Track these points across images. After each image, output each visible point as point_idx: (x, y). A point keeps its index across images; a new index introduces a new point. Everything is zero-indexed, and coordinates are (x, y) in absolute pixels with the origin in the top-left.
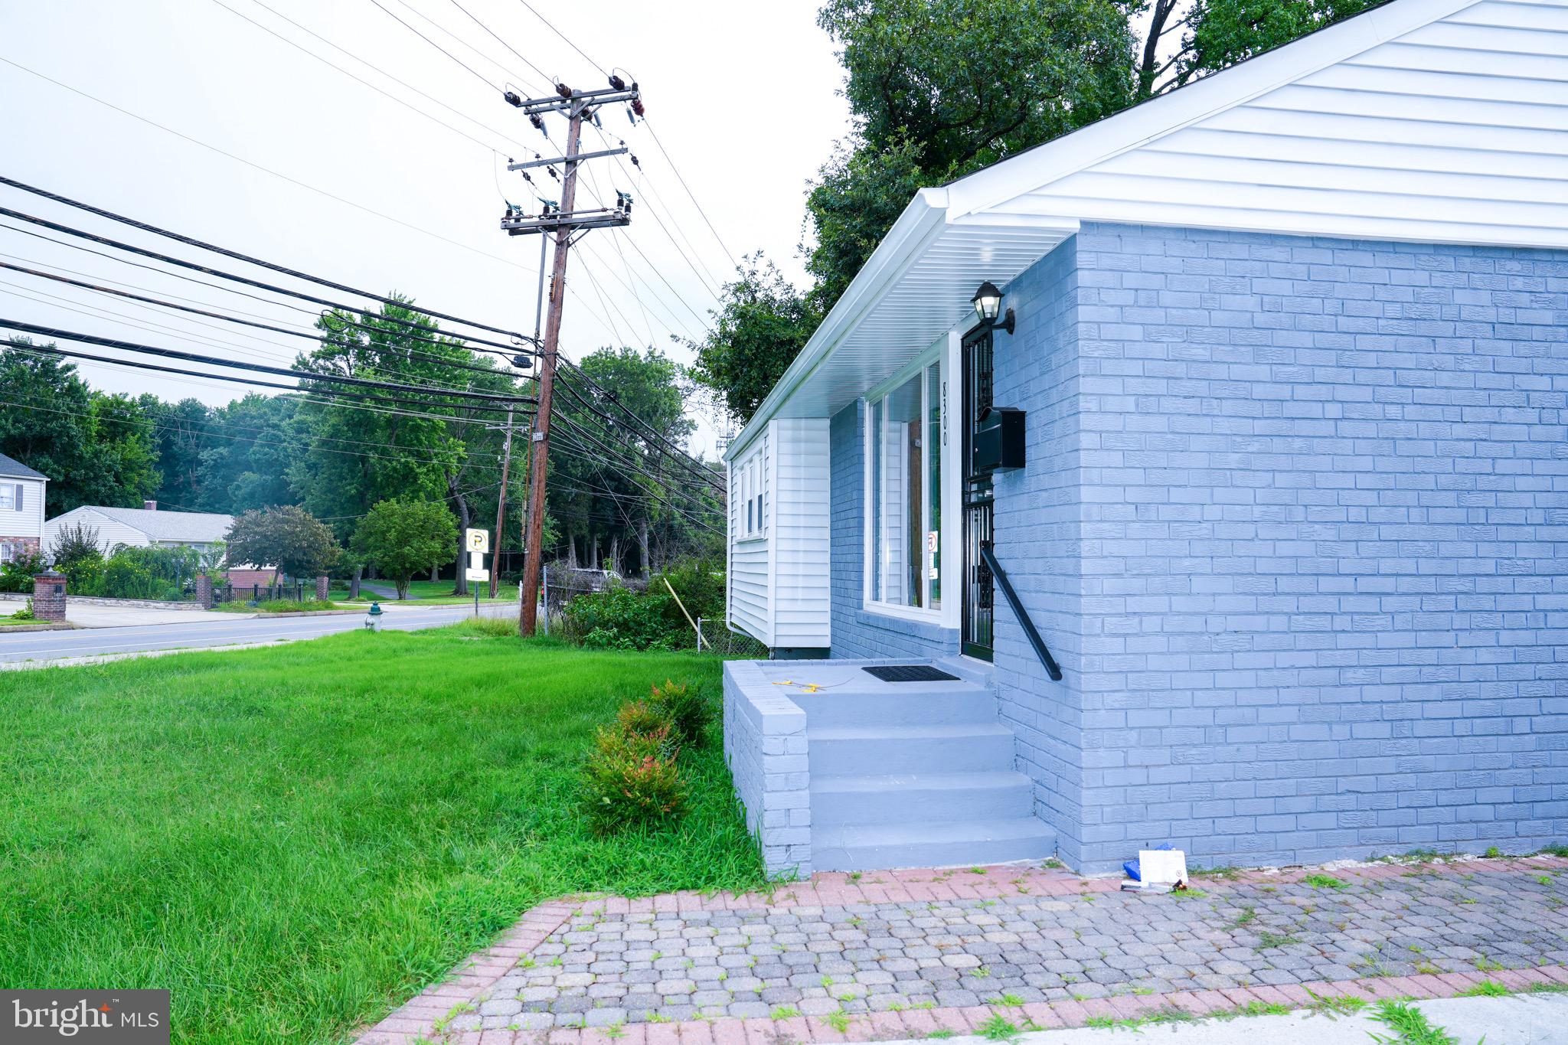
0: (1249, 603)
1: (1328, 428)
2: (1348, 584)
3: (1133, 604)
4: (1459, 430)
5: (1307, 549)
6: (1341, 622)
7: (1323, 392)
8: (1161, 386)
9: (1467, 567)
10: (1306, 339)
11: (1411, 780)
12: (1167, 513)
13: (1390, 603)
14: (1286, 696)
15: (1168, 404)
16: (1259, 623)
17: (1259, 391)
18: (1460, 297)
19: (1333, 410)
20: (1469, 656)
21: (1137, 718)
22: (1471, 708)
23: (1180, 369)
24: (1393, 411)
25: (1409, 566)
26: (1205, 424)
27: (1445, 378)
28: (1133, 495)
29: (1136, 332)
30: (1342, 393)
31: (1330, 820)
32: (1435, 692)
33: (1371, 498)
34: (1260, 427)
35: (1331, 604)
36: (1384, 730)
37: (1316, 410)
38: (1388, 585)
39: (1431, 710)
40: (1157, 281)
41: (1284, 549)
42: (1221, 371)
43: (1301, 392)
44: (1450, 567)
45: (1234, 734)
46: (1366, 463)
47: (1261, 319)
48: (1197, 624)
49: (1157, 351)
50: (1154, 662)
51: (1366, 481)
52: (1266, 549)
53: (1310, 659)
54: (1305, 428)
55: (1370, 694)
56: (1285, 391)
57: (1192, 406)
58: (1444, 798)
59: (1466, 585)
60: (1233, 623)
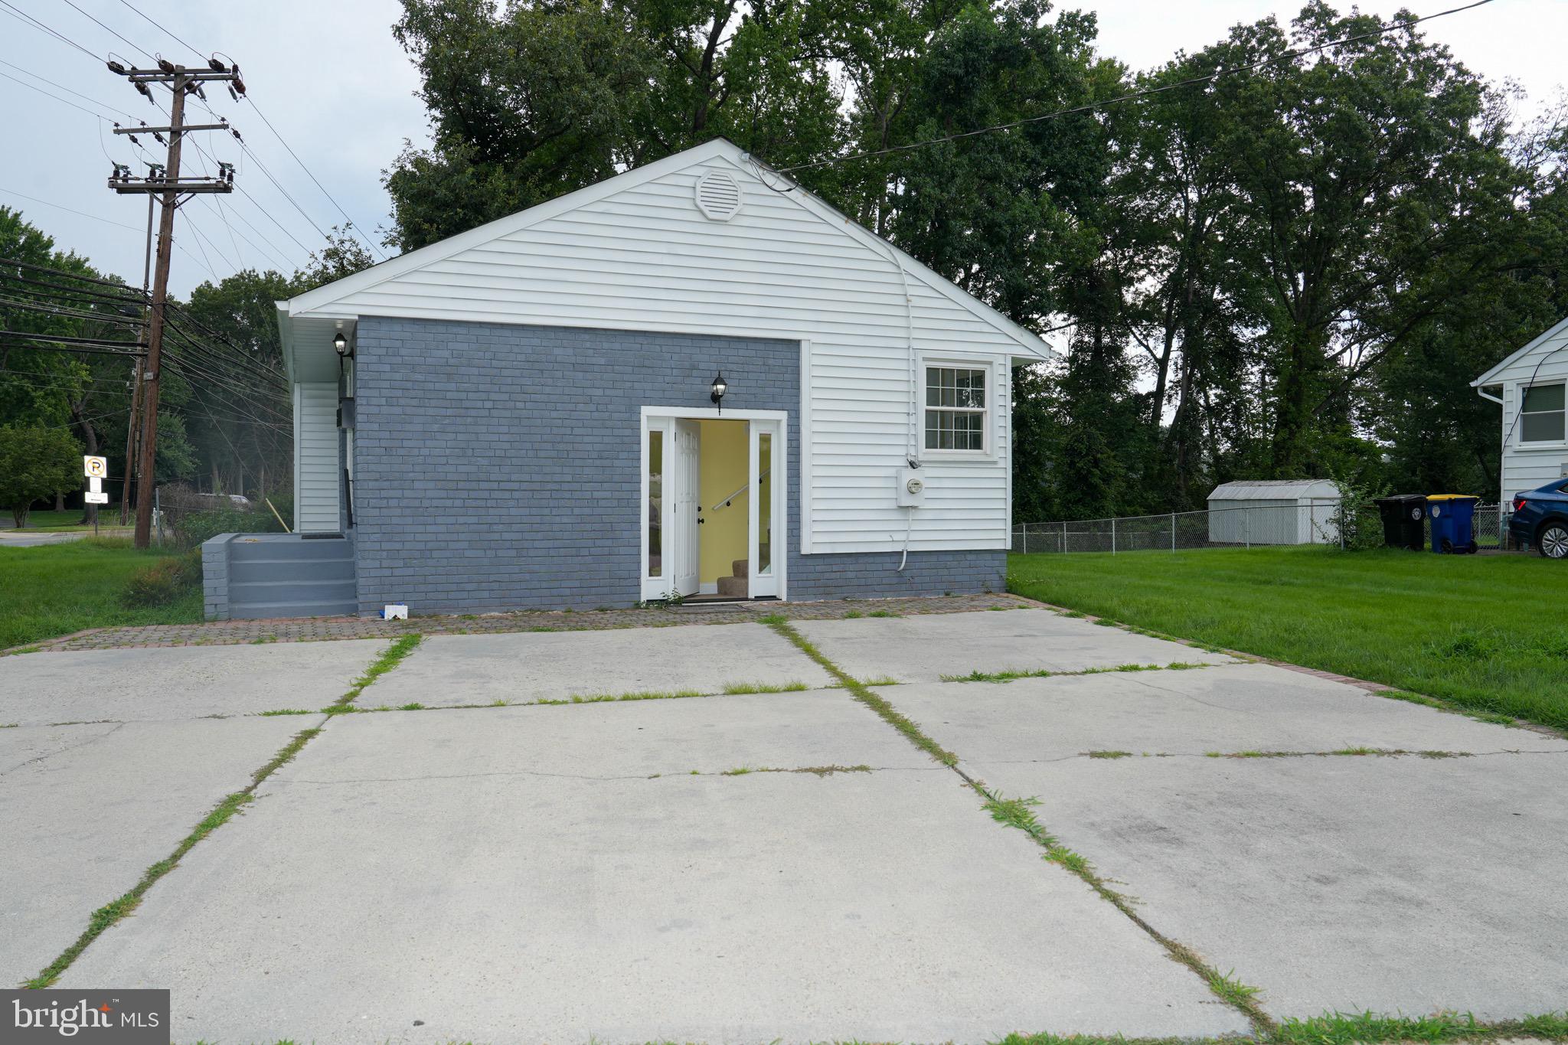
0: (443, 494)
1: (486, 413)
2: (495, 485)
3: (384, 494)
4: (554, 414)
5: (473, 469)
6: (490, 503)
7: (484, 396)
8: (399, 393)
9: (557, 478)
10: (475, 371)
11: (527, 577)
12: (401, 452)
13: (516, 495)
14: (462, 537)
15: (402, 401)
16: (449, 503)
17: (449, 395)
18: (557, 351)
19: (488, 405)
20: (557, 519)
21: (385, 546)
22: (558, 543)
23: (409, 385)
24: (520, 405)
25: (527, 477)
26: (421, 411)
27: (547, 390)
28: (384, 443)
29: (387, 368)
30: (493, 396)
31: (486, 594)
32: (540, 536)
33: (507, 446)
34: (450, 412)
35: (486, 494)
36: (513, 553)
37: (479, 404)
38: (515, 486)
39: (537, 544)
40: (398, 344)
41: (461, 469)
42: (431, 386)
43: (471, 395)
44: (548, 478)
45: (435, 554)
46: (505, 429)
47: (451, 361)
48: (417, 503)
49: (398, 376)
50: (395, 520)
51: (506, 438)
52: (453, 469)
53: (474, 520)
54: (473, 413)
55: (506, 536)
56: (463, 396)
57: (414, 402)
58: (544, 585)
59: (556, 487)
60: (435, 503)
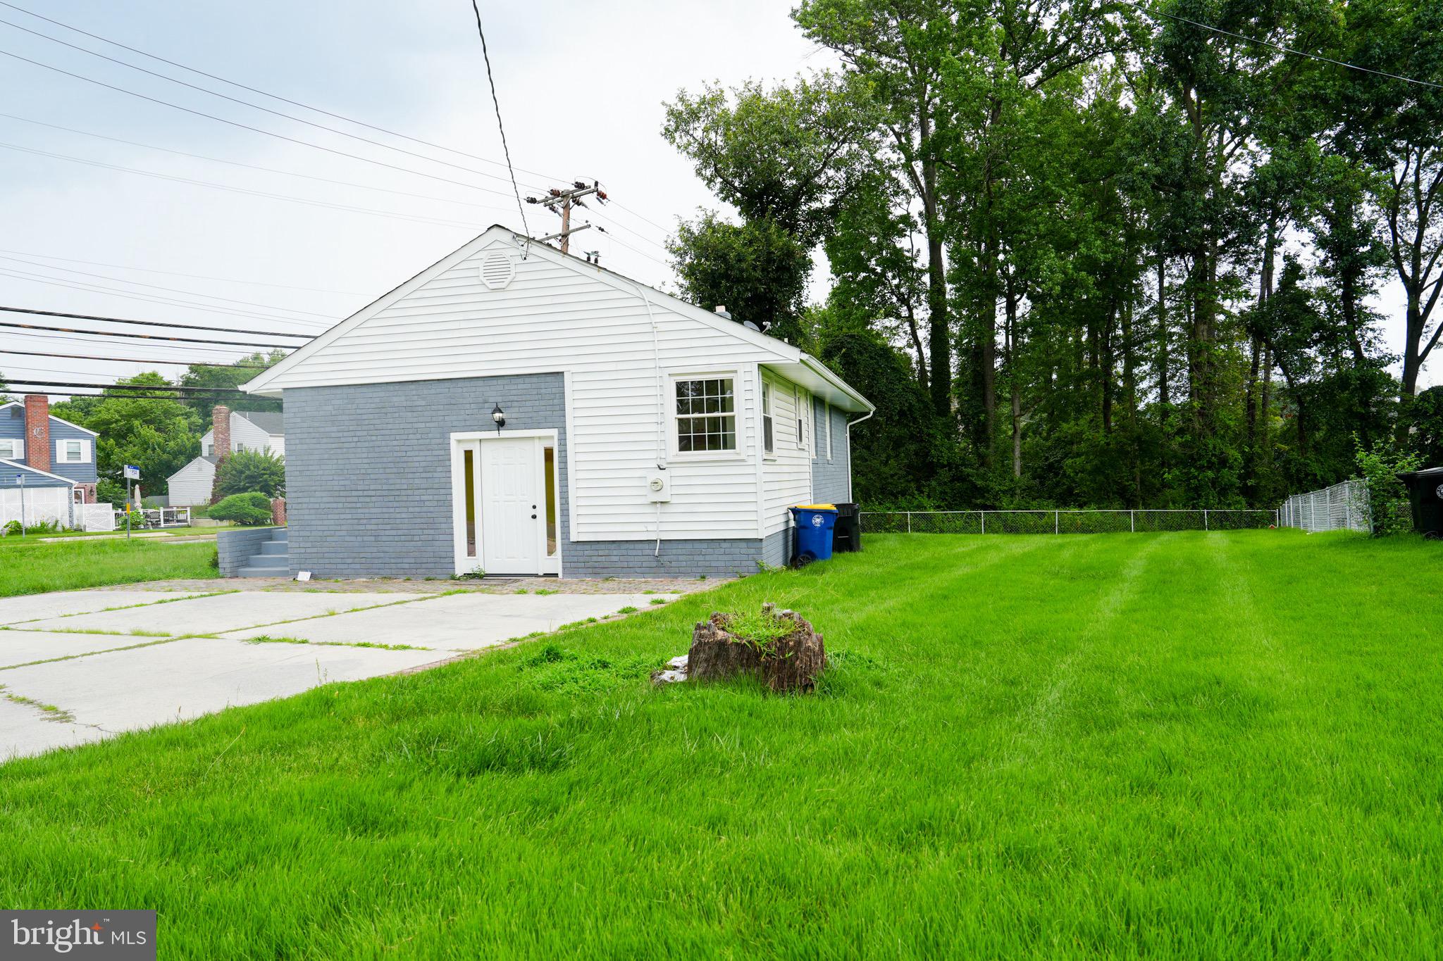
0: (331, 500)
1: (353, 445)
2: (360, 493)
3: (300, 500)
4: (395, 443)
5: (347, 483)
6: (359, 505)
7: (352, 434)
8: (305, 436)
9: (398, 487)
10: (347, 417)
11: (382, 555)
12: (308, 473)
13: (373, 499)
14: (343, 527)
15: (308, 441)
16: (335, 505)
17: (333, 435)
18: (395, 399)
19: (356, 439)
20: (398, 516)
21: (302, 533)
22: (400, 532)
23: (311, 430)
24: (374, 438)
25: (380, 487)
26: (318, 446)
27: (390, 426)
28: (298, 468)
29: (299, 420)
30: (358, 433)
31: (358, 566)
32: (388, 527)
33: (367, 466)
34: (334, 446)
35: (355, 499)
36: (373, 539)
37: (350, 439)
38: (373, 493)
39: (387, 533)
40: (304, 404)
41: (342, 483)
42: (322, 430)
43: (345, 434)
44: (392, 487)
45: (328, 539)
46: (365, 455)
47: (333, 413)
48: (317, 506)
49: (305, 425)
50: (306, 517)
51: (365, 461)
52: (336, 483)
53: (350, 516)
54: (346, 445)
55: (369, 527)
56: (341, 434)
57: (314, 441)
58: (393, 561)
59: (398, 493)
60: (328, 506)
